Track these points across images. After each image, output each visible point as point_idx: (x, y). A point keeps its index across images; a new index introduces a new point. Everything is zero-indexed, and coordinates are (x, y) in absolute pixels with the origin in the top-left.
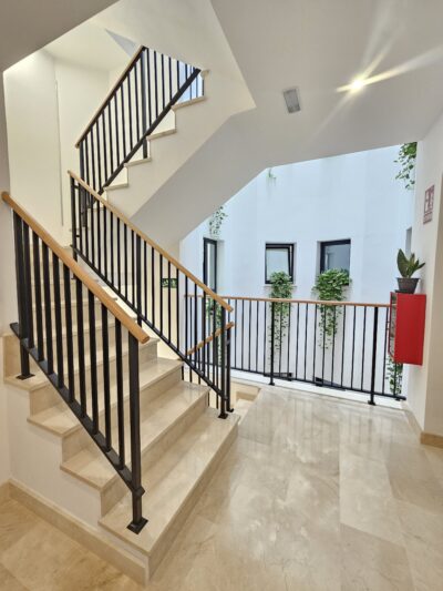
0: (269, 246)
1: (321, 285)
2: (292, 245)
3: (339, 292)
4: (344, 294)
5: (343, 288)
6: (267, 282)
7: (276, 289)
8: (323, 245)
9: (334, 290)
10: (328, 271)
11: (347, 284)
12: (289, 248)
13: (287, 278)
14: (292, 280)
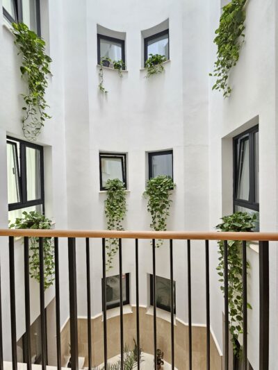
0: (103, 156)
1: (151, 189)
2: (125, 155)
3: (166, 196)
4: (170, 198)
5: (170, 192)
6: (102, 189)
7: (111, 195)
8: (151, 155)
9: (162, 195)
10: (156, 177)
11: (172, 189)
12: (122, 157)
13: (122, 184)
14: (125, 186)
